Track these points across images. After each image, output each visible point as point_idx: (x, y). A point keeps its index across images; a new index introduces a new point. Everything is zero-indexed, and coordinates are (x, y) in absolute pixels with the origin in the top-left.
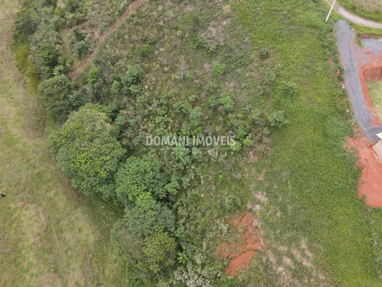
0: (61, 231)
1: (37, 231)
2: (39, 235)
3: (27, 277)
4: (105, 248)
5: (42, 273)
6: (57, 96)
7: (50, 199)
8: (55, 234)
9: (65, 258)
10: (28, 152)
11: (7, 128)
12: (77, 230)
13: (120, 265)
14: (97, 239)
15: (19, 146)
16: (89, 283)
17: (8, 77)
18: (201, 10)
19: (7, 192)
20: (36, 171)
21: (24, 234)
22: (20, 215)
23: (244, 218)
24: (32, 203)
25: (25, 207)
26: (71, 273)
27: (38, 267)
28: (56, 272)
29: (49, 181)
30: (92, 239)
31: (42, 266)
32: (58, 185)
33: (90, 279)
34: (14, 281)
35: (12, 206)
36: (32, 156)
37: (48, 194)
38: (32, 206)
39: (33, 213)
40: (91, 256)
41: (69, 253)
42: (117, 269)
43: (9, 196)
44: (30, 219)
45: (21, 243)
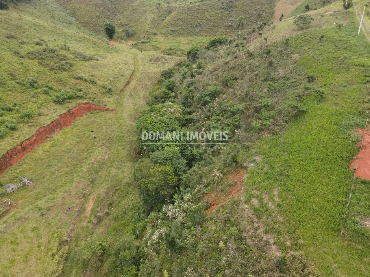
0: (112, 166)
1: (99, 159)
2: (98, 161)
3: (75, 175)
4: (131, 190)
5: (84, 178)
6: (159, 99)
7: (118, 150)
8: (107, 166)
9: (103, 179)
10: (124, 125)
11: (122, 112)
12: (121, 171)
13: (133, 204)
14: (130, 182)
15: (121, 121)
16: (106, 200)
17: (141, 94)
18: (279, 61)
19: (98, 137)
20: (121, 135)
21: (91, 157)
22: (96, 149)
23: (238, 175)
24: (107, 147)
25: (102, 147)
26: (100, 188)
27: (85, 174)
28: (92, 182)
29: (124, 142)
30: (126, 180)
31: (87, 175)
32: (128, 145)
33: (108, 198)
34: (67, 173)
35: (96, 144)
36: (124, 128)
37: (119, 147)
38: (105, 148)
39: (104, 151)
40: (118, 187)
41: (107, 178)
42: (130, 205)
43: (98, 139)
44: (100, 153)
45: (86, 160)
